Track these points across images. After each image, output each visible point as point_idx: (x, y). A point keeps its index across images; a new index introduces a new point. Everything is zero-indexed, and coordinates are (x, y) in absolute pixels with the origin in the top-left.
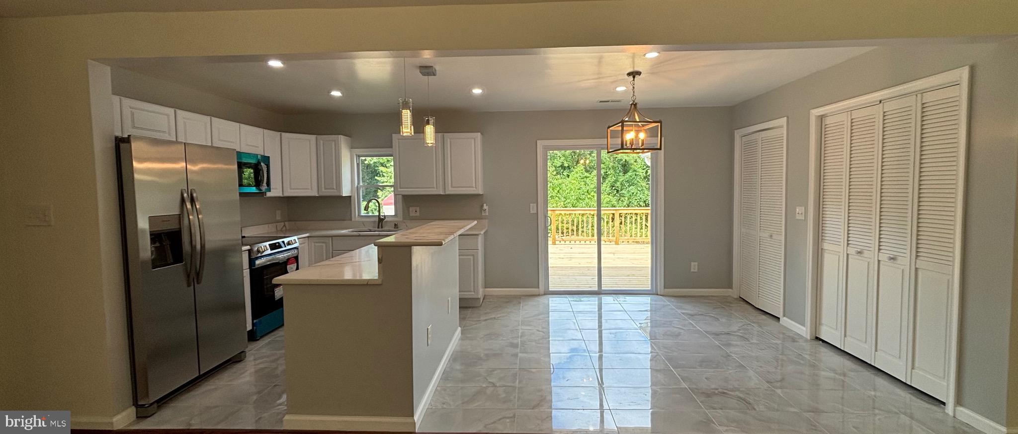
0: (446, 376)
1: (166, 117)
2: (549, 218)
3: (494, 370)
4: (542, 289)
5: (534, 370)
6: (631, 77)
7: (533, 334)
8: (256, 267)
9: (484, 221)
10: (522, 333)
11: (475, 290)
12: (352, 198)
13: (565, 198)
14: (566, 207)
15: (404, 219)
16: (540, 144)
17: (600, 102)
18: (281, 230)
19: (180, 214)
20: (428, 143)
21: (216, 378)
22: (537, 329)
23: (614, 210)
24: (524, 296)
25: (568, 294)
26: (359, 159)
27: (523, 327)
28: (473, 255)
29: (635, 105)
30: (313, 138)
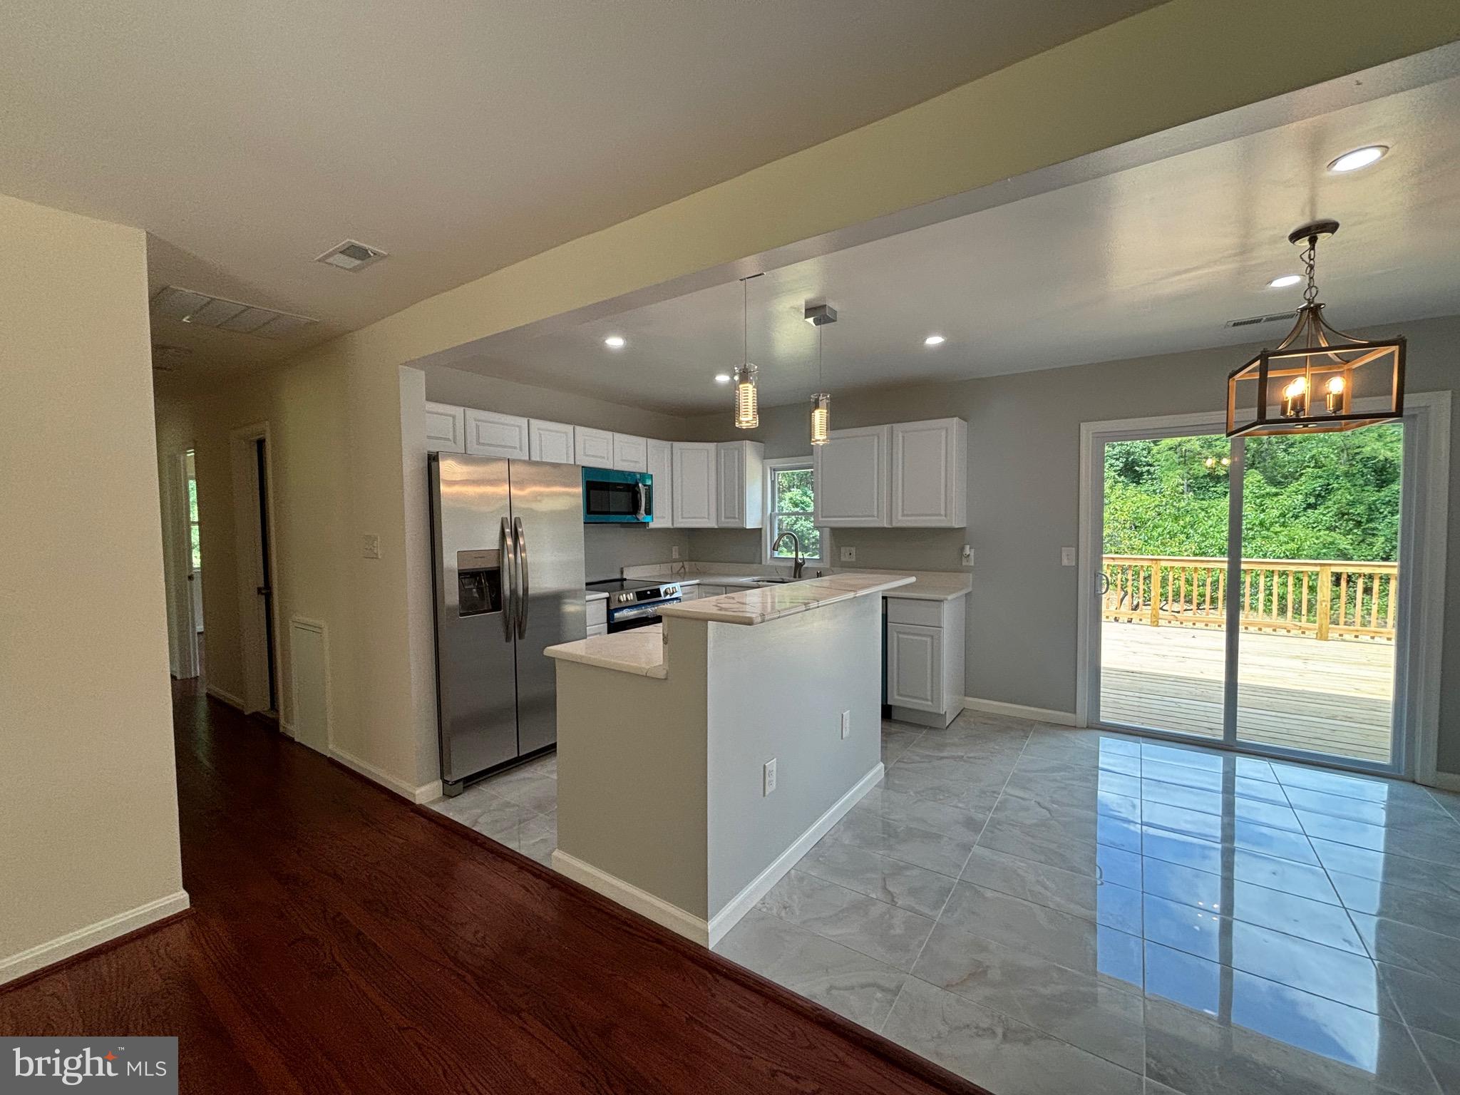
0: (818, 853)
1: (517, 429)
2: (1104, 578)
3: (909, 866)
4: (1082, 715)
5: (989, 894)
6: (1304, 243)
7: (1027, 809)
8: (616, 621)
9: (962, 576)
10: (1003, 802)
11: (936, 697)
12: (763, 532)
13: (1203, 535)
14: (1204, 554)
15: (833, 565)
16: (1086, 430)
17: (1235, 325)
18: (678, 573)
19: (499, 550)
20: (819, 440)
21: (539, 764)
22: (1039, 799)
23: (1316, 565)
24: (1040, 722)
25: (1143, 736)
26: (775, 474)
27: (1010, 791)
28: (932, 637)
29: (1314, 311)
30: (711, 446)
